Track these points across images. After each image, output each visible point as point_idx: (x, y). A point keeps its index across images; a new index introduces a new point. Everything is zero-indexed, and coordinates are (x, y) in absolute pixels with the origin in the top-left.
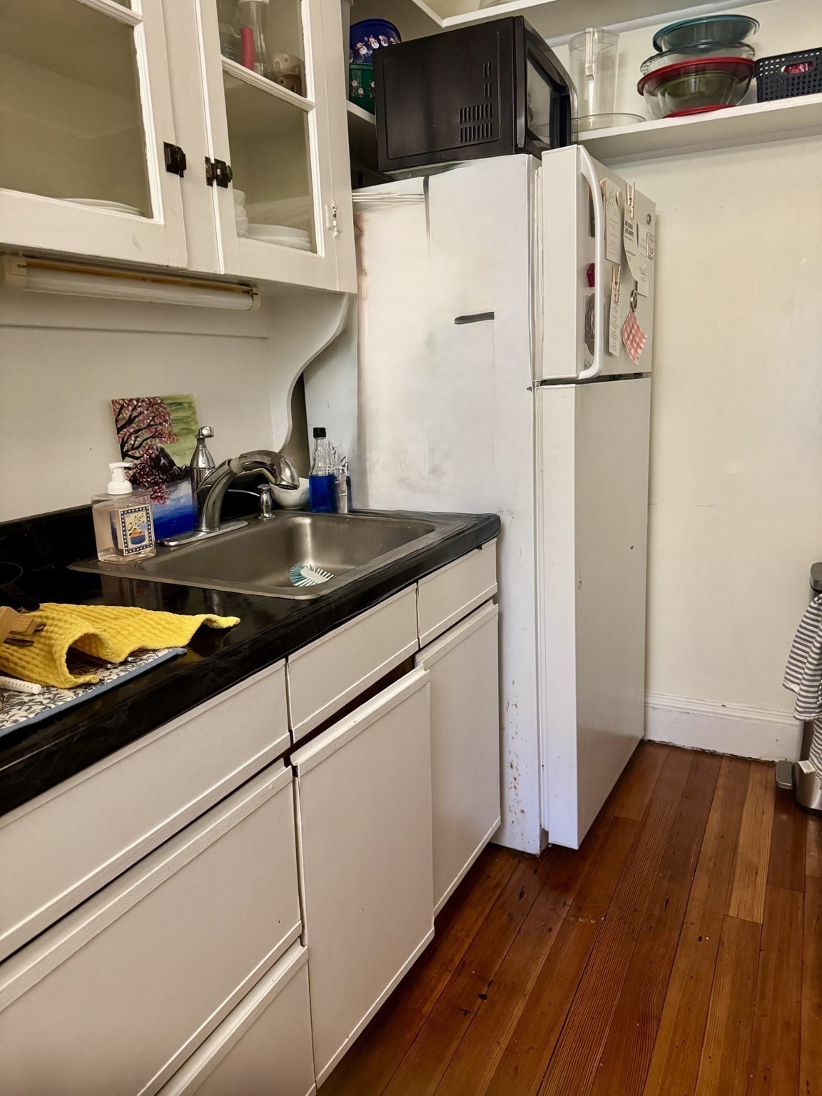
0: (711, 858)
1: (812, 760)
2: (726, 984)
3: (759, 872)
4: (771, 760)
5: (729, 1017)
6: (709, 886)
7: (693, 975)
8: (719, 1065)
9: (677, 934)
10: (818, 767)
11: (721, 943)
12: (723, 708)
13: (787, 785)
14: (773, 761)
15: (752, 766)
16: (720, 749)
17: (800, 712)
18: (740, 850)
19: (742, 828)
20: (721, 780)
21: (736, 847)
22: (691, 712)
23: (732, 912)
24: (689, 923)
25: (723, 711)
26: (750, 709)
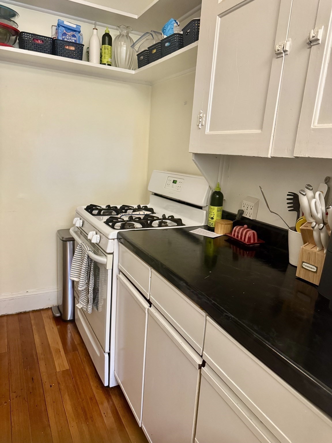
0: (42, 354)
1: (80, 303)
2: (67, 397)
3: (61, 351)
4: (48, 307)
5: (72, 408)
6: (46, 365)
7: (54, 401)
8: (76, 427)
9: (42, 390)
10: (83, 305)
11: (59, 383)
12: (27, 293)
13: (58, 315)
14: (49, 308)
15: (42, 312)
16: (28, 310)
17: (81, 287)
18: (51, 345)
19: (48, 337)
20: (33, 322)
21: (49, 345)
22: (14, 298)
23: (58, 370)
24: (44, 382)
25: (28, 294)
26: (37, 290)
